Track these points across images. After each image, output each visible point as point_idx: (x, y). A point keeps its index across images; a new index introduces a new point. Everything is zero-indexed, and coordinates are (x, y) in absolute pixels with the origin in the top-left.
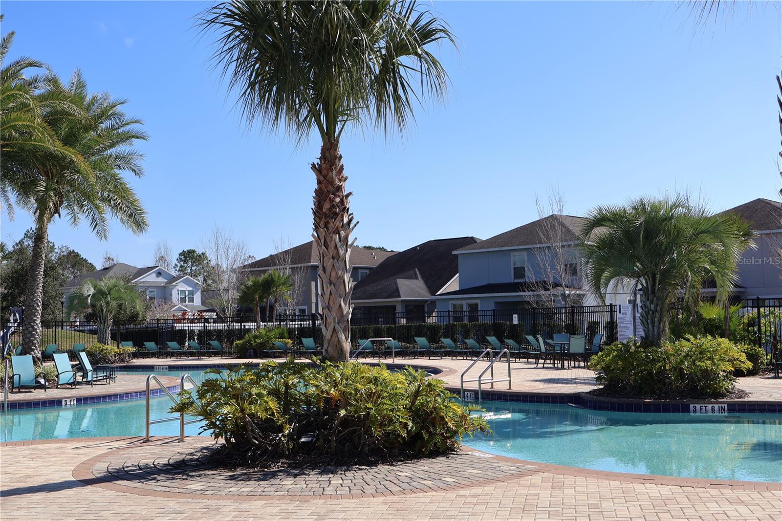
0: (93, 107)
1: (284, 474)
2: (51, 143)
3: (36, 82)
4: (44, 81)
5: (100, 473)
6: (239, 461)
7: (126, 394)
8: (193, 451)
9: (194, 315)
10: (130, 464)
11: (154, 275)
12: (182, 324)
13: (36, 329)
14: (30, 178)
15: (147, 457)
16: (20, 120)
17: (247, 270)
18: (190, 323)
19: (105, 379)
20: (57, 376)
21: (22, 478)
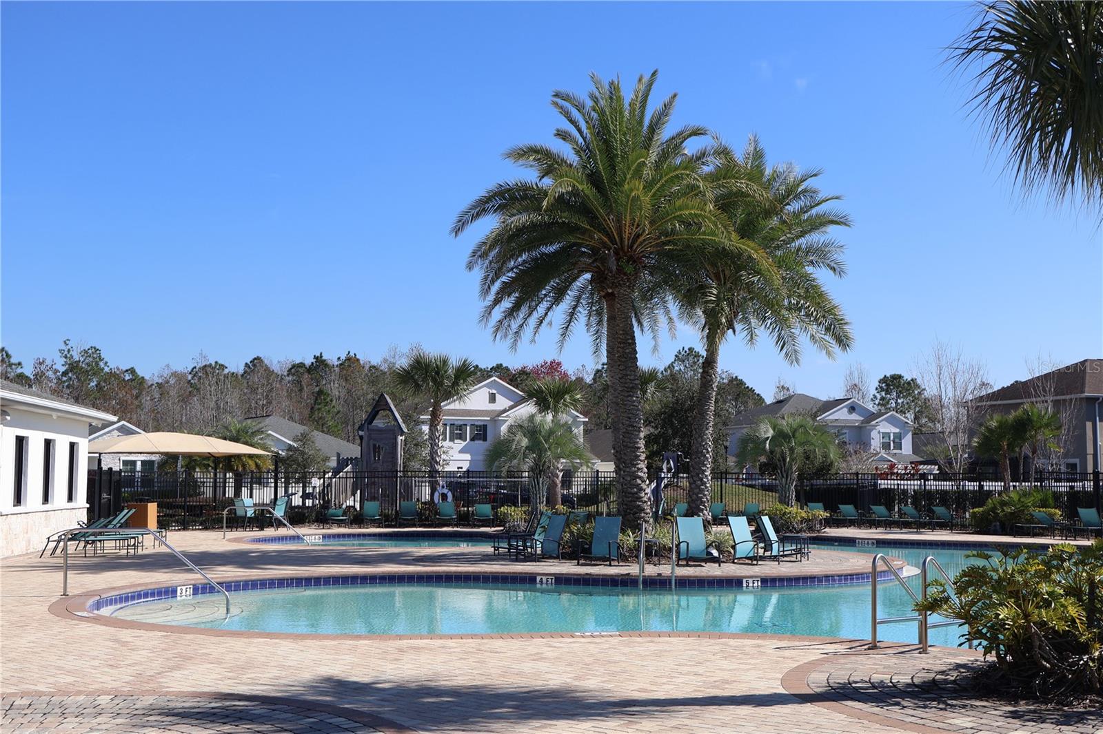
0: (775, 184)
1: (1097, 719)
2: (726, 237)
3: (704, 156)
4: (714, 154)
5: (819, 687)
6: (1022, 692)
7: (827, 577)
8: (945, 669)
9: (906, 468)
10: (858, 679)
11: (846, 410)
12: (889, 481)
13: (705, 483)
14: (696, 283)
15: (878, 670)
16: (687, 208)
17: (984, 404)
18: (901, 480)
19: (793, 554)
20: (734, 547)
21: (717, 683)
